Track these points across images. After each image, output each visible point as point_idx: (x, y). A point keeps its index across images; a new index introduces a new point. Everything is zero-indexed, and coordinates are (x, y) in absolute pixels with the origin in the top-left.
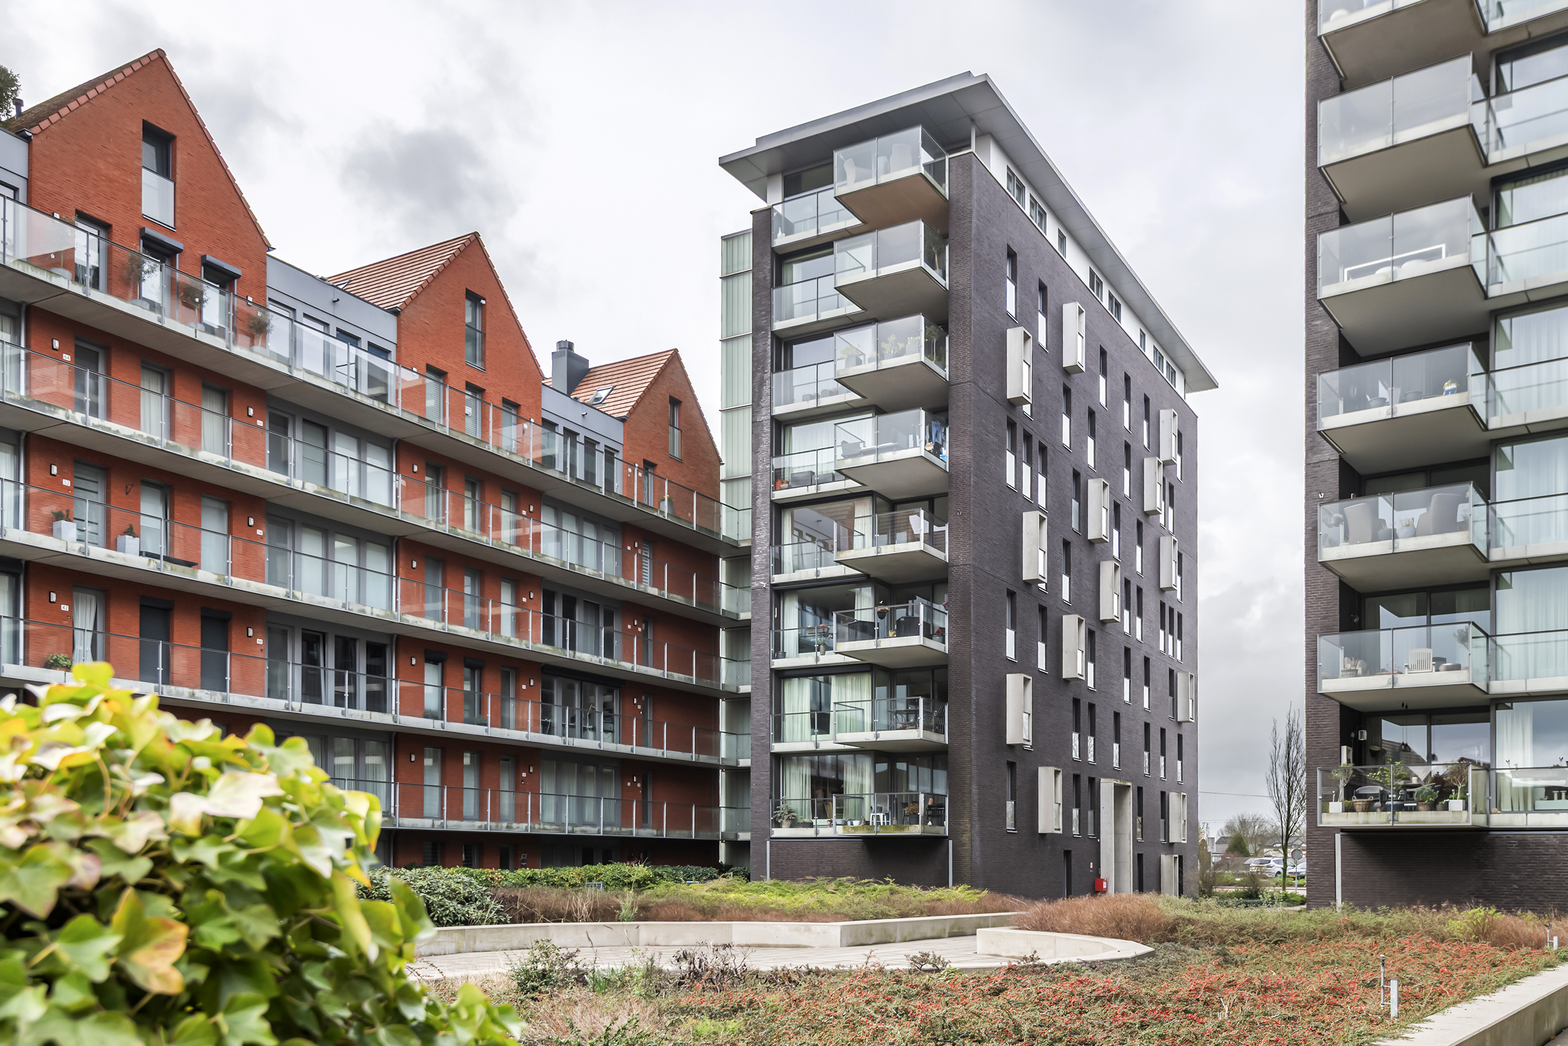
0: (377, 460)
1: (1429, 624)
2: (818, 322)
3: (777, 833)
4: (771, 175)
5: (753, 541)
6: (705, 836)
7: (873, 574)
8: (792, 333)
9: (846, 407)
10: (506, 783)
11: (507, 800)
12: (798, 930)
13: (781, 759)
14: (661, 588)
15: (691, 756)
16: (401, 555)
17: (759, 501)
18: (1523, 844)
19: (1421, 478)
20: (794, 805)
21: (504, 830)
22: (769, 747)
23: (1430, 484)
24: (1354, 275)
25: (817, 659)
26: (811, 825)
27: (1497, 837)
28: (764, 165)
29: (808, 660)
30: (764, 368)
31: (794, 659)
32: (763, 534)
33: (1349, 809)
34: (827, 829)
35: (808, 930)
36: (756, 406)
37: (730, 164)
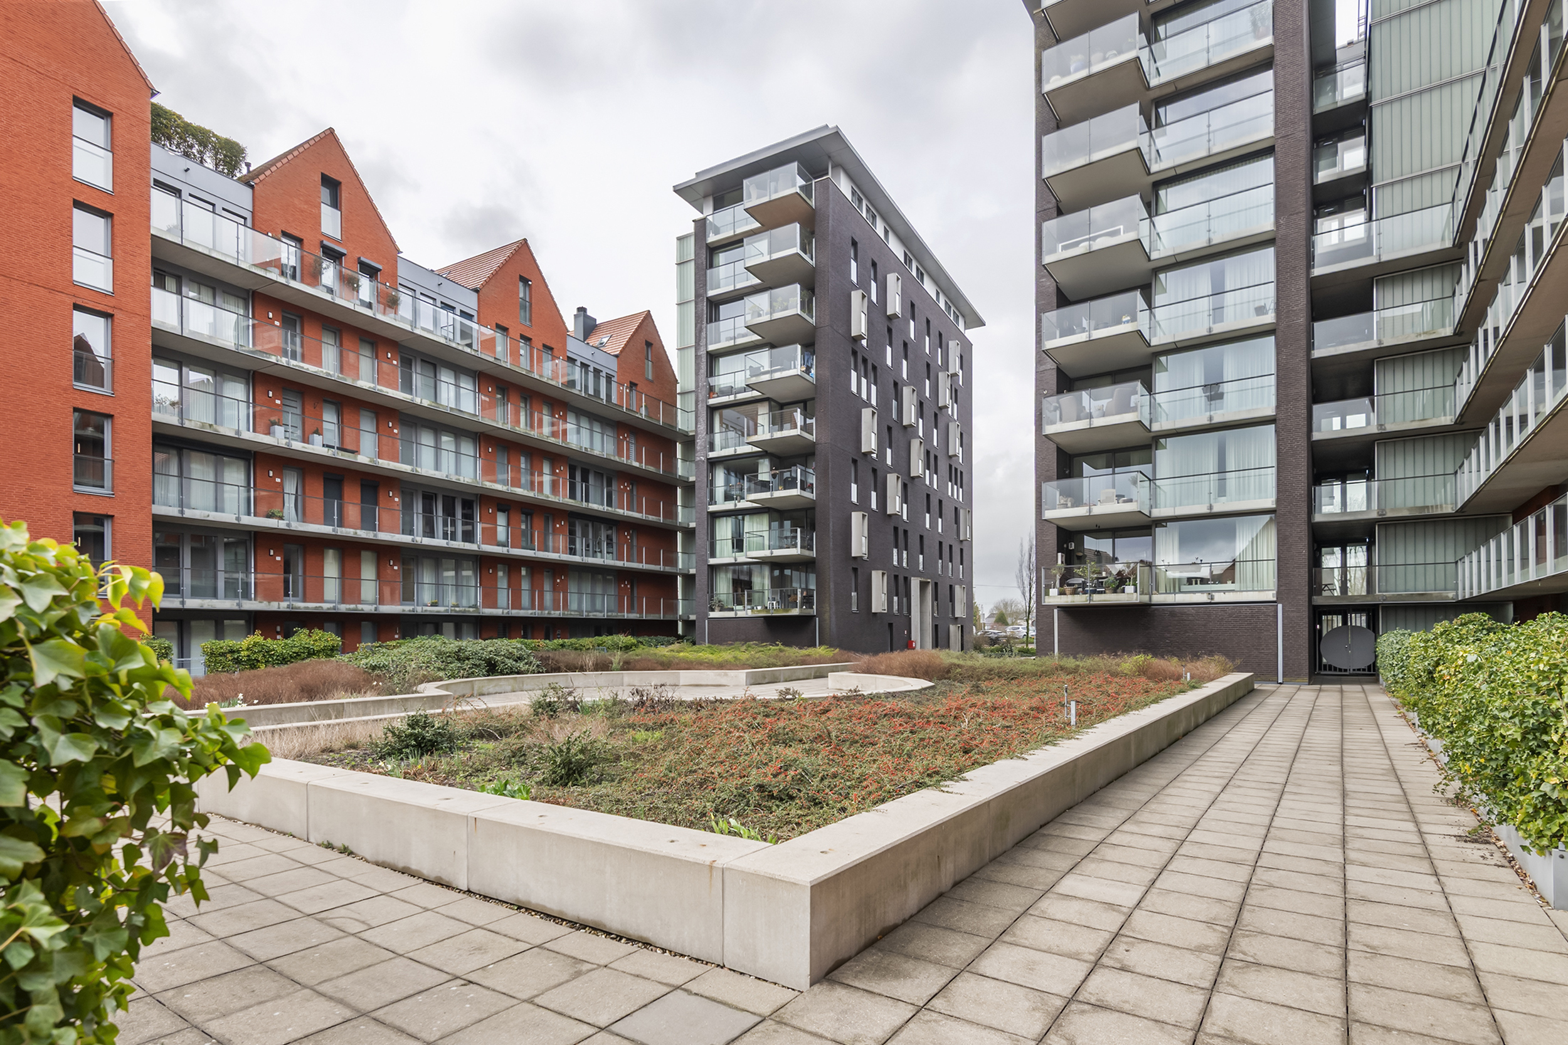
0: (467, 384)
1: (1114, 473)
2: (735, 290)
3: (712, 615)
4: (705, 196)
5: (696, 431)
6: (669, 617)
7: (769, 450)
8: (719, 298)
9: (752, 344)
10: (547, 586)
11: (548, 597)
12: (719, 675)
13: (714, 569)
14: (641, 462)
15: (660, 568)
16: (482, 444)
17: (700, 406)
18: (1173, 614)
19: (1109, 379)
20: (723, 598)
21: (546, 616)
22: (707, 561)
23: (1114, 383)
24: (1065, 248)
25: (736, 505)
26: (732, 610)
27: (1156, 609)
28: (701, 190)
29: (730, 505)
30: (702, 321)
31: (721, 505)
32: (702, 427)
33: (1062, 593)
34: (743, 612)
35: (726, 675)
36: (697, 346)
37: (680, 191)
